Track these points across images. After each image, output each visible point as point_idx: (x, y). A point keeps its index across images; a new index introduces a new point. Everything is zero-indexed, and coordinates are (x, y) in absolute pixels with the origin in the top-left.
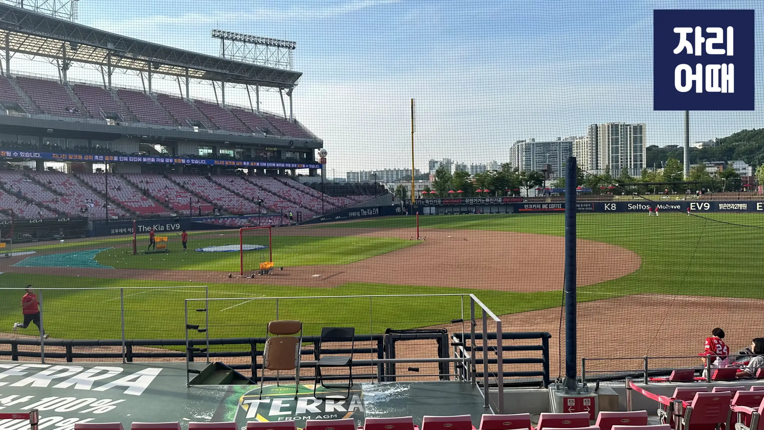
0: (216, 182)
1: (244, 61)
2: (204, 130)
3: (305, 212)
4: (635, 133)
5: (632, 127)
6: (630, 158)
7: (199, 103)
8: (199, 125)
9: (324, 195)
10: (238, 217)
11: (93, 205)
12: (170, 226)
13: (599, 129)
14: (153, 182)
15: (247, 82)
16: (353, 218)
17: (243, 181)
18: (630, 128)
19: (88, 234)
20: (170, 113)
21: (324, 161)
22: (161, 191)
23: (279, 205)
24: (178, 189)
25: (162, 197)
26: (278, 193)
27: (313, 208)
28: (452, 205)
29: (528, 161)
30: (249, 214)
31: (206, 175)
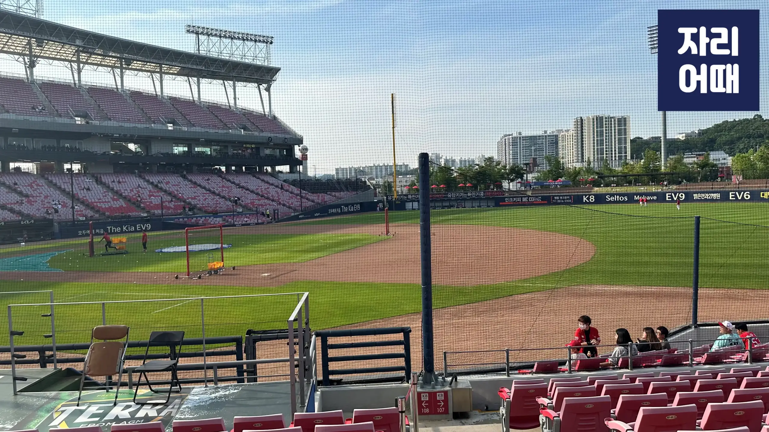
0: (191, 181)
1: (220, 57)
2: (179, 127)
3: (282, 209)
4: (619, 125)
5: (617, 120)
6: (615, 151)
7: (173, 100)
8: (174, 123)
9: (302, 190)
10: (212, 216)
11: (60, 206)
12: (141, 226)
13: (584, 122)
14: (126, 182)
15: (224, 78)
16: (332, 214)
17: (219, 179)
18: (615, 121)
19: (53, 237)
20: (143, 110)
21: (305, 157)
22: (133, 191)
23: (257, 202)
24: (151, 189)
25: (134, 197)
26: (256, 191)
27: (291, 205)
28: (434, 200)
29: (515, 154)
30: (225, 212)
31: (181, 173)
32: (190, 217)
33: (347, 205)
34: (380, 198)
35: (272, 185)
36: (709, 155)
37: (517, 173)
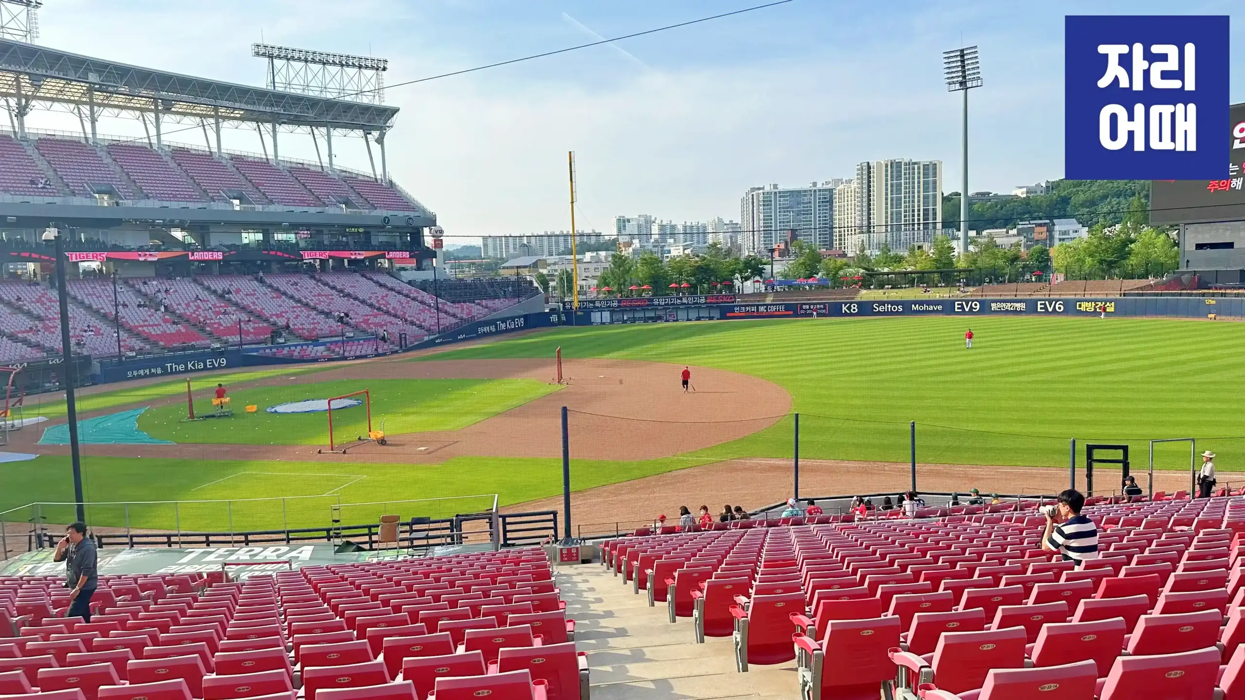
0: (271, 286)
1: (306, 93)
2: (249, 206)
3: (411, 331)
4: (926, 175)
5: (922, 166)
6: (919, 215)
7: (238, 160)
8: (240, 198)
9: (439, 299)
10: (310, 344)
12: (212, 362)
13: (872, 170)
14: (176, 291)
15: (313, 123)
16: (484, 335)
17: (313, 283)
18: (919, 168)
19: (94, 381)
20: (194, 179)
21: (439, 243)
22: (190, 306)
23: (372, 320)
24: (215, 300)
25: (194, 315)
26: (368, 301)
27: (423, 324)
28: (633, 309)
29: (768, 220)
30: (327, 337)
31: (255, 275)
32: (281, 347)
33: (504, 321)
34: (553, 304)
35: (392, 289)
36: (1054, 225)
37: (754, 268)
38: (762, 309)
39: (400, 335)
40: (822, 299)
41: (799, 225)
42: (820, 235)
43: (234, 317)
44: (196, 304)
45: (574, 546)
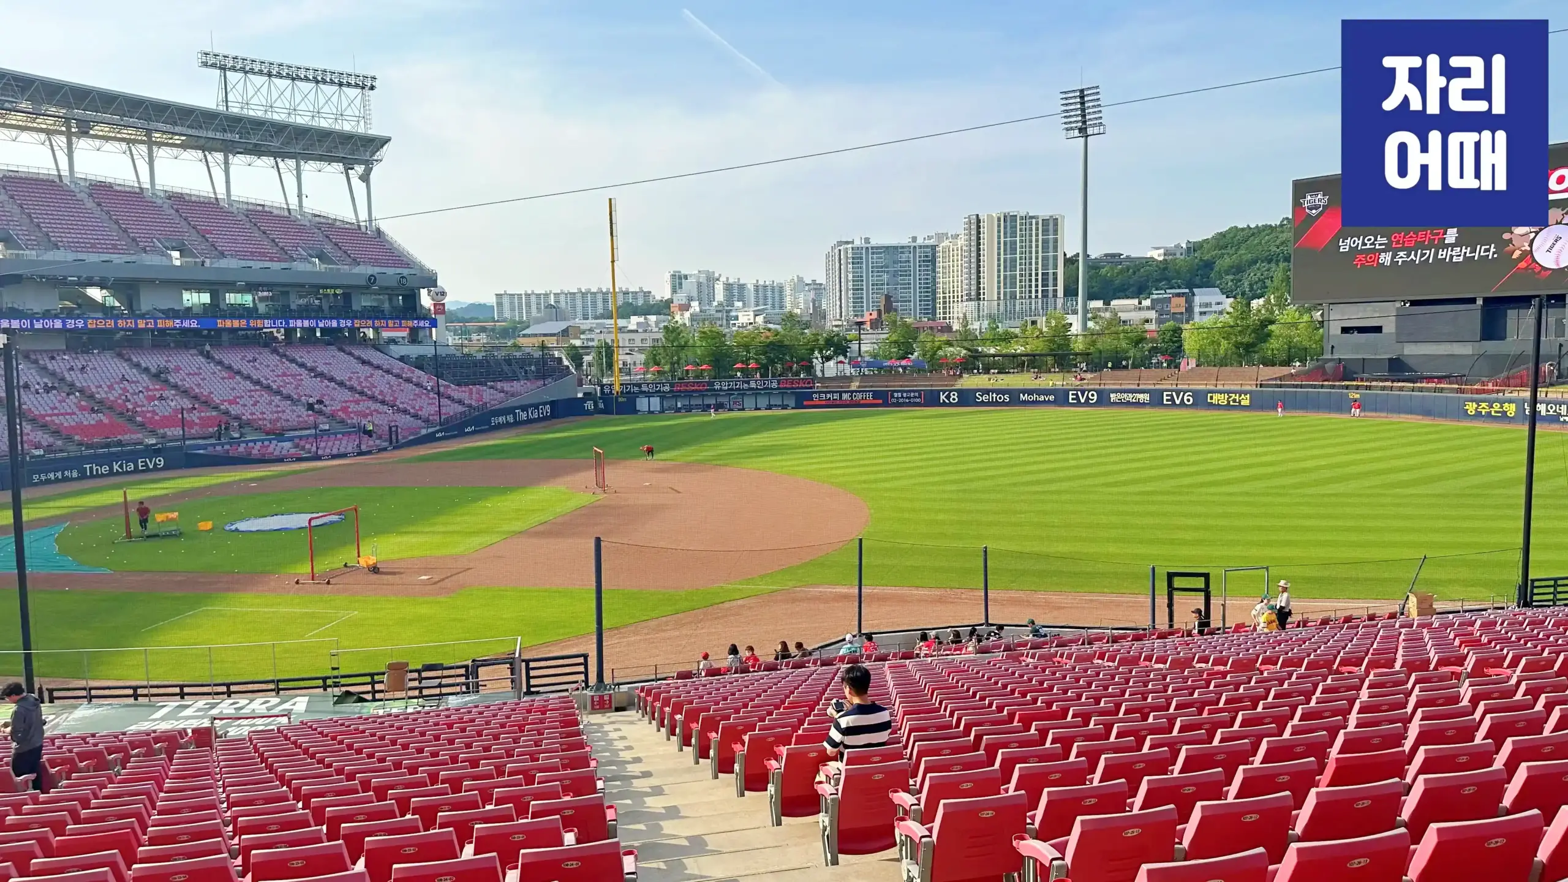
0: (220, 363)
1: (269, 116)
2: (193, 260)
3: (404, 422)
4: (1045, 232)
5: (1041, 222)
6: (1037, 280)
7: (177, 199)
8: (181, 249)
9: (440, 381)
10: (273, 439)
12: (146, 462)
13: (981, 224)
14: (95, 368)
15: (277, 155)
16: (499, 427)
17: (275, 358)
18: (1037, 224)
20: (119, 224)
21: (440, 308)
22: (114, 389)
23: (352, 407)
24: (147, 381)
25: (119, 401)
26: (348, 383)
27: (420, 413)
28: (689, 394)
29: (858, 281)
30: (296, 430)
31: (199, 348)
33: (524, 408)
34: (587, 387)
35: (378, 367)
36: (1194, 295)
37: (838, 346)
38: (845, 396)
39: (390, 428)
40: (916, 386)
41: (896, 289)
42: (920, 301)
43: (173, 404)
44: (122, 386)
45: (607, 692)
